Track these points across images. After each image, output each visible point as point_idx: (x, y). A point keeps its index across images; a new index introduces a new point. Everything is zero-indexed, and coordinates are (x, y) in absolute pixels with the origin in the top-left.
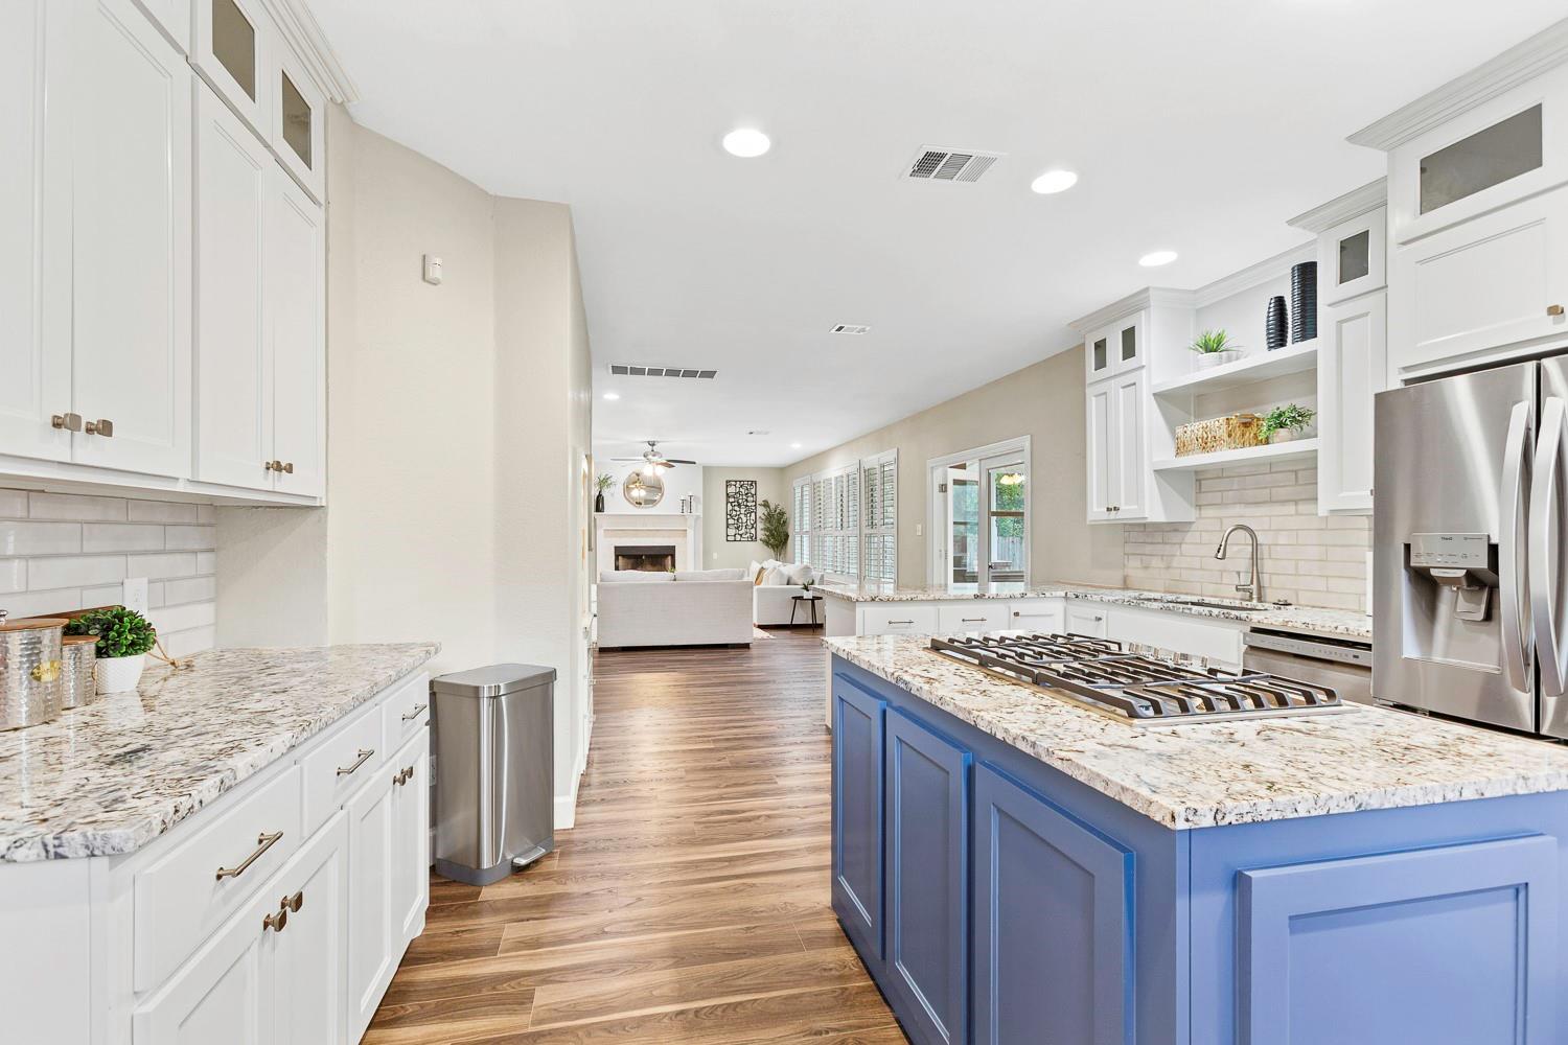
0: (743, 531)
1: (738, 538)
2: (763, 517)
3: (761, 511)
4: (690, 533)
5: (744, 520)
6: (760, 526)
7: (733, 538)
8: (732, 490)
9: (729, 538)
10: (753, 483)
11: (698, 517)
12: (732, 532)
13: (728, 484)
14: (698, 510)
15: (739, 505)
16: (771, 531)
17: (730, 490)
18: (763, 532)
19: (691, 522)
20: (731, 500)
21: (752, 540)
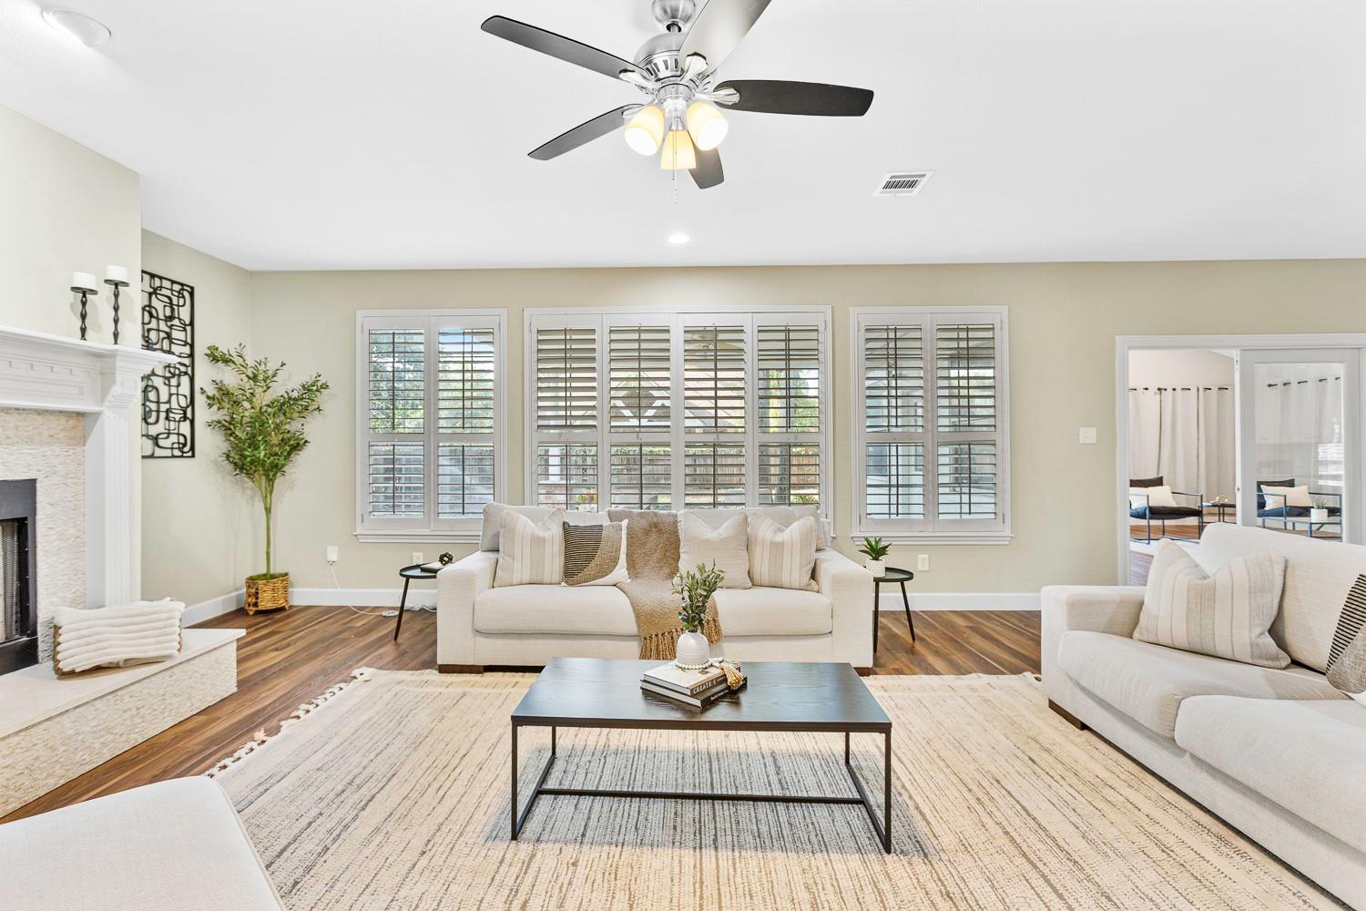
0: (161, 426)
1: (147, 446)
2: (211, 389)
3: (205, 374)
6: (202, 414)
10: (186, 291)
21: (183, 452)
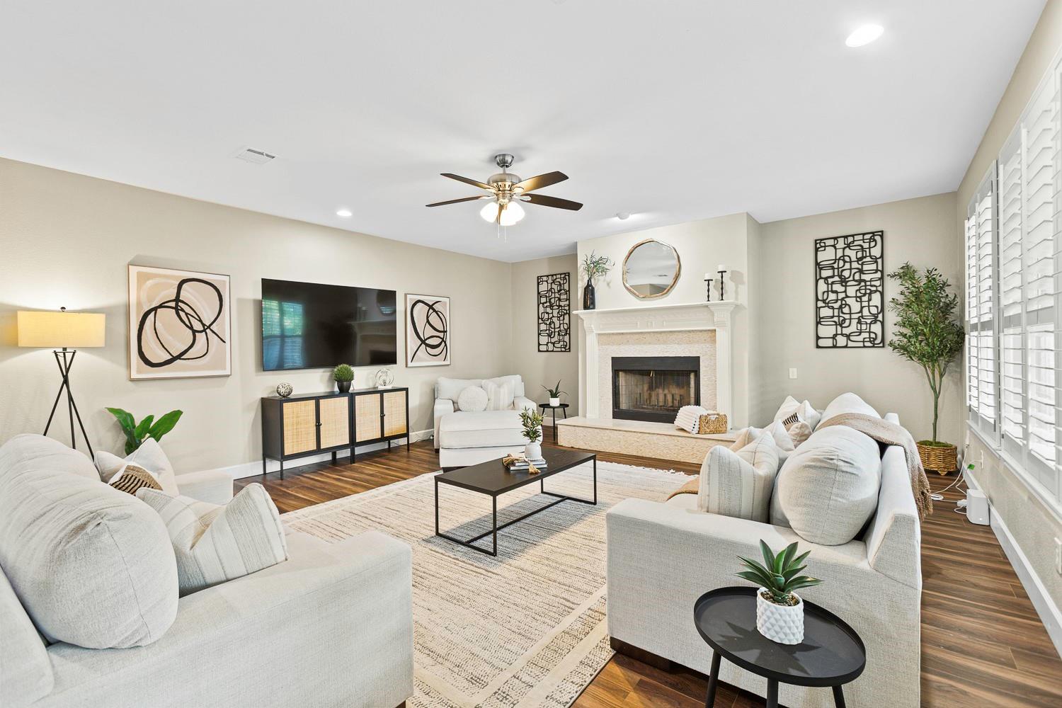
0: (853, 328)
1: (841, 341)
2: (901, 299)
3: (894, 289)
4: (722, 336)
5: (856, 307)
6: (892, 317)
7: (829, 343)
8: (827, 255)
9: (821, 343)
10: (877, 236)
11: (738, 308)
12: (827, 331)
13: (819, 245)
14: (740, 294)
15: (844, 281)
16: (913, 326)
17: (822, 256)
18: (897, 329)
19: (722, 316)
20: (825, 273)
21: (874, 344)
